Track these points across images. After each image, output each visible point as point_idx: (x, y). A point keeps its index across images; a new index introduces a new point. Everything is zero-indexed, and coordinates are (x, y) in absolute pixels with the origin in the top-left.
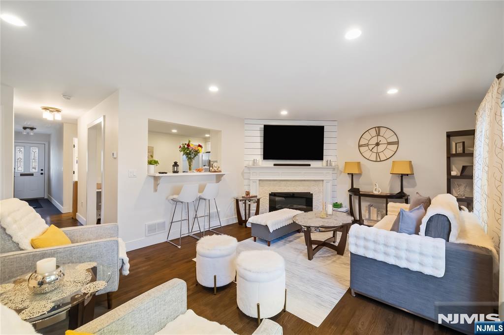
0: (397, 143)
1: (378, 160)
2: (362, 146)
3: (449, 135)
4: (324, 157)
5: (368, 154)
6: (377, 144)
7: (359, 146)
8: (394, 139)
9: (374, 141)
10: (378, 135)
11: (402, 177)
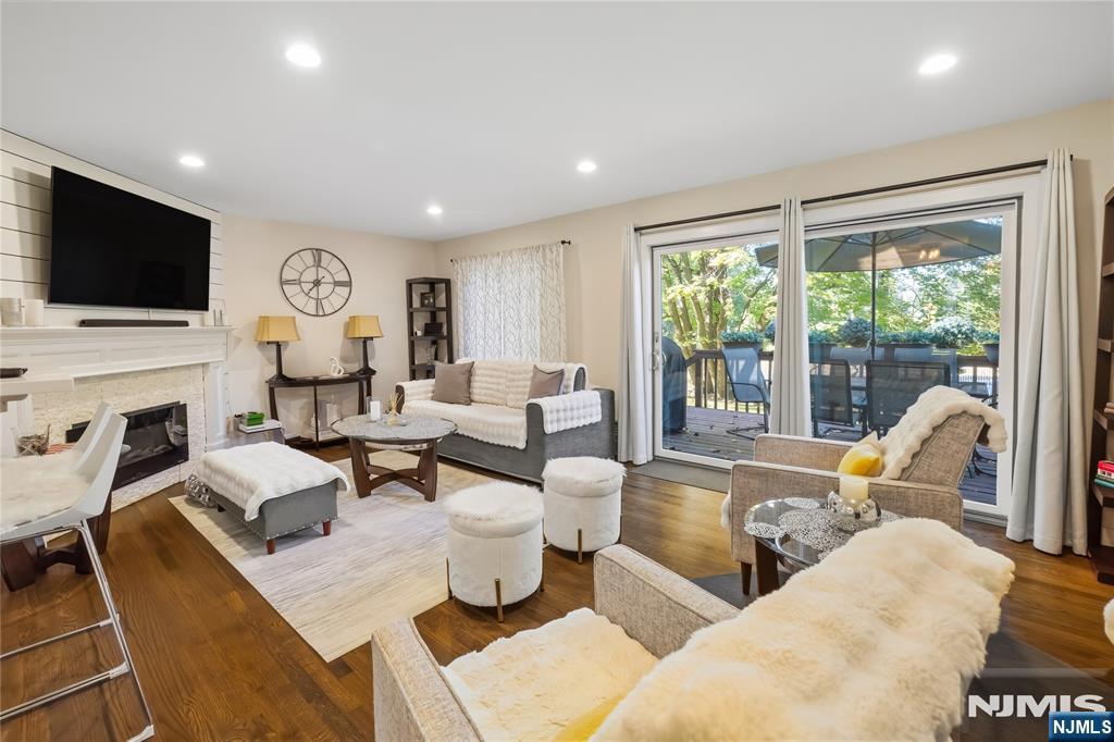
0: (348, 284)
1: (319, 313)
2: (288, 282)
3: (410, 284)
4: (210, 302)
5: (300, 301)
6: (317, 283)
7: (282, 283)
8: (343, 277)
9: (310, 275)
10: (318, 263)
11: (365, 342)
